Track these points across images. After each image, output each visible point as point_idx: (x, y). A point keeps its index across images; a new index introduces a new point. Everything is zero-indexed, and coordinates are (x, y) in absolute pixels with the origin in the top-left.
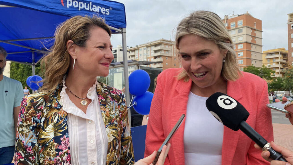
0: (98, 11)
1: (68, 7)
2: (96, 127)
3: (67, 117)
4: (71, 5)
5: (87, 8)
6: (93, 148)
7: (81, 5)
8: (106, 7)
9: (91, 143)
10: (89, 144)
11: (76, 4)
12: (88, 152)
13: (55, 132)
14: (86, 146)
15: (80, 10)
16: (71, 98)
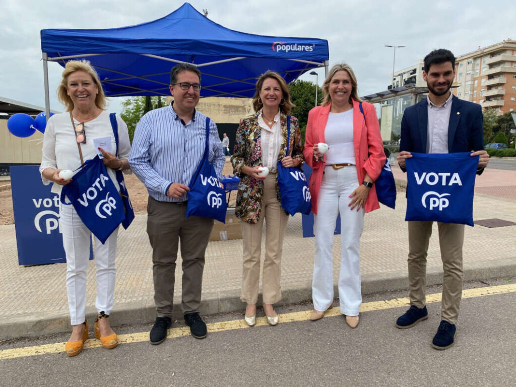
0: (303, 50)
1: (278, 51)
2: (275, 137)
3: (260, 130)
4: (280, 49)
5: (293, 48)
6: (272, 147)
7: (288, 48)
8: (309, 45)
9: (271, 145)
10: (270, 145)
11: (284, 48)
12: (269, 149)
13: (255, 136)
14: (268, 145)
15: (287, 51)
16: (264, 120)
